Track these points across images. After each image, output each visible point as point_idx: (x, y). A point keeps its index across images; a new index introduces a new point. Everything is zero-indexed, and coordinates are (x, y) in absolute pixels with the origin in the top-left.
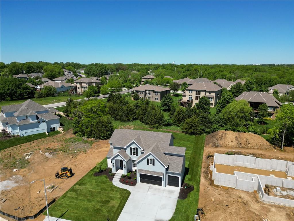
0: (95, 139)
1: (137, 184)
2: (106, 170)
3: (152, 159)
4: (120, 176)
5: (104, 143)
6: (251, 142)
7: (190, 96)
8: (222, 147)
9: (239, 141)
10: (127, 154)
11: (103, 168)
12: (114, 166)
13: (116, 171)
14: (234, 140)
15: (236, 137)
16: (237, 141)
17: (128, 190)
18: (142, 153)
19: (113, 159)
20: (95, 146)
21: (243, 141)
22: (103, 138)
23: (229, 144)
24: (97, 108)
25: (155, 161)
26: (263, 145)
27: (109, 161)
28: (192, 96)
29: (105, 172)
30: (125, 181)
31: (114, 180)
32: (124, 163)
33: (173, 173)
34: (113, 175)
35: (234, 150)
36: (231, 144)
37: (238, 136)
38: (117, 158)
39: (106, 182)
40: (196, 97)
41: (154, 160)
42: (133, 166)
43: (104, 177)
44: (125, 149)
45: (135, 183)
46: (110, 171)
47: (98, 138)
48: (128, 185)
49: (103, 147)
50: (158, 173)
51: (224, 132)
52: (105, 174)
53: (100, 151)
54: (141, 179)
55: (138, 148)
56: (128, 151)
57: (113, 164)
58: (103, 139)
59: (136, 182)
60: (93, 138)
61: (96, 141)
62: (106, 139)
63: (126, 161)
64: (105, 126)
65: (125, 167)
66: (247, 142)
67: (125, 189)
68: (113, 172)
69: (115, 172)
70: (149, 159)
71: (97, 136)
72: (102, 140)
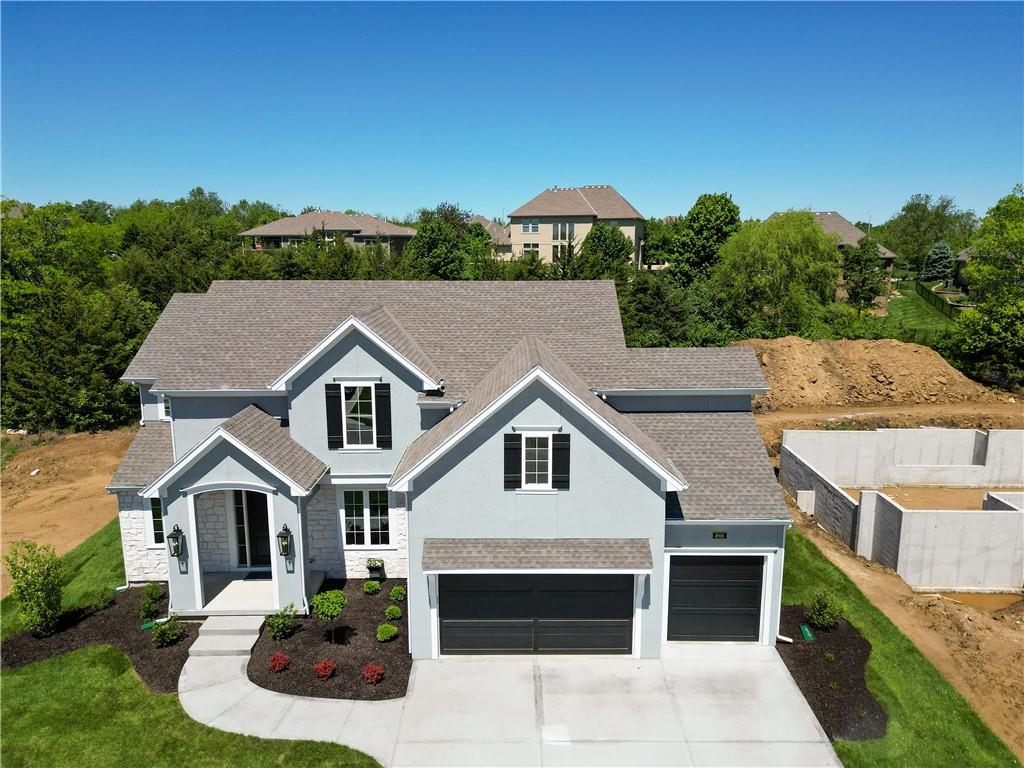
0: (31, 432)
1: (418, 676)
2: (113, 603)
3: (549, 435)
4: (243, 632)
5: (98, 450)
6: (896, 378)
7: (526, 245)
8: (778, 409)
9: (841, 377)
10: (294, 446)
11: (86, 595)
12: (181, 552)
13: (207, 599)
14: (822, 374)
15: (826, 361)
16: (836, 380)
17: (352, 745)
18: (432, 418)
19: (174, 490)
20: (24, 472)
21: (863, 377)
22: (85, 421)
23: (802, 393)
24: (39, 243)
25: (579, 443)
26: (952, 385)
27: (136, 525)
28: (536, 245)
29: (98, 620)
30: (301, 663)
31: (192, 674)
32: (281, 515)
33: (720, 535)
34: (183, 634)
35: (850, 416)
36: (811, 394)
37: (829, 355)
38: (214, 479)
39: (116, 707)
40: (555, 247)
41: (562, 443)
42: (350, 541)
43: (93, 664)
44: (278, 407)
45: (395, 669)
46: (145, 602)
47: (49, 421)
48: (340, 693)
49: (88, 473)
50: (602, 548)
51: (765, 346)
52: (105, 638)
53: (65, 493)
54: (443, 628)
55: (389, 377)
56: (308, 415)
57: (177, 534)
58: (87, 428)
59: (407, 661)
60: (15, 427)
61: (36, 444)
62: (109, 426)
63: (298, 491)
64: (95, 338)
65: (288, 552)
66: (881, 378)
67: (318, 738)
68: (177, 606)
69: (198, 608)
70: (525, 435)
71: (41, 412)
72: (77, 430)
